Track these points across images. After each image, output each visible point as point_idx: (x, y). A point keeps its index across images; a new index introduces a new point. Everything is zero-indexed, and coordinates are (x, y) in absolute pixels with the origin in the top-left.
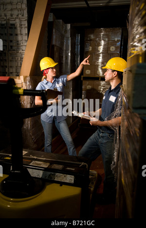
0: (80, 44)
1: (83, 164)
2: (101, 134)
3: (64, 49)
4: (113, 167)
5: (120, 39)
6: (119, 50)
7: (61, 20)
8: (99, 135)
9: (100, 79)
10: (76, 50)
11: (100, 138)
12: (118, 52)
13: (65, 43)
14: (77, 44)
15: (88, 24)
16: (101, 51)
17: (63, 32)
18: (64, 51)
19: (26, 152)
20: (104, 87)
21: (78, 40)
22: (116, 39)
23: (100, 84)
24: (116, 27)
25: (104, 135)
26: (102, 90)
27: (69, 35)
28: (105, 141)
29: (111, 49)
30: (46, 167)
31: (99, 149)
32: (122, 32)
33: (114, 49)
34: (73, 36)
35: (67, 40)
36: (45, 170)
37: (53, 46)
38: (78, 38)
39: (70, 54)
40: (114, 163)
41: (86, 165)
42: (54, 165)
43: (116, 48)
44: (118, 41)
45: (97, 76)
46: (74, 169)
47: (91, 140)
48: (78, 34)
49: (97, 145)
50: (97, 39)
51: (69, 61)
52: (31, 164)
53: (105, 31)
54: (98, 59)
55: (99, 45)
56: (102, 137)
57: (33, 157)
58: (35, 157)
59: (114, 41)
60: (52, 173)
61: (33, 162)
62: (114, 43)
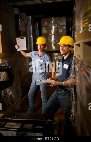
0: (39, 29)
1: (49, 120)
2: (59, 92)
3: (28, 33)
4: (72, 119)
5: (65, 24)
6: (65, 31)
7: (24, 13)
8: (58, 93)
9: (54, 52)
10: (36, 33)
11: (59, 95)
12: (65, 33)
13: (28, 29)
14: (36, 29)
15: (43, 16)
16: (53, 33)
17: (26, 22)
18: (28, 35)
19: (3, 114)
20: (57, 57)
21: (37, 26)
22: (63, 24)
23: (54, 55)
24: (62, 16)
25: (61, 92)
26: (56, 59)
27: (30, 23)
28: (62, 97)
29: (60, 31)
30: (18, 128)
31: (59, 104)
32: (66, 20)
33: (62, 31)
34: (33, 24)
35: (30, 27)
36: (18, 130)
37: (20, 31)
38: (37, 25)
39: (32, 36)
40: (73, 116)
41: (51, 122)
42: (26, 125)
43: (63, 30)
44: (64, 26)
45: (51, 50)
46: (42, 127)
47: (52, 97)
48: (37, 22)
49: (57, 100)
50: (50, 25)
51: (32, 41)
52: (6, 126)
53: (55, 20)
54: (51, 39)
55: (51, 29)
56: (60, 94)
57: (8, 119)
58: (10, 119)
59: (61, 25)
60: (24, 133)
61: (8, 123)
62: (61, 27)
